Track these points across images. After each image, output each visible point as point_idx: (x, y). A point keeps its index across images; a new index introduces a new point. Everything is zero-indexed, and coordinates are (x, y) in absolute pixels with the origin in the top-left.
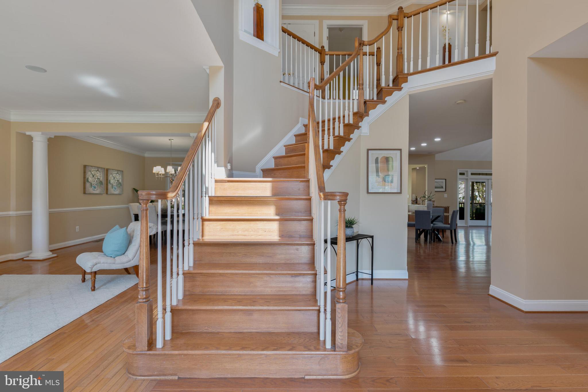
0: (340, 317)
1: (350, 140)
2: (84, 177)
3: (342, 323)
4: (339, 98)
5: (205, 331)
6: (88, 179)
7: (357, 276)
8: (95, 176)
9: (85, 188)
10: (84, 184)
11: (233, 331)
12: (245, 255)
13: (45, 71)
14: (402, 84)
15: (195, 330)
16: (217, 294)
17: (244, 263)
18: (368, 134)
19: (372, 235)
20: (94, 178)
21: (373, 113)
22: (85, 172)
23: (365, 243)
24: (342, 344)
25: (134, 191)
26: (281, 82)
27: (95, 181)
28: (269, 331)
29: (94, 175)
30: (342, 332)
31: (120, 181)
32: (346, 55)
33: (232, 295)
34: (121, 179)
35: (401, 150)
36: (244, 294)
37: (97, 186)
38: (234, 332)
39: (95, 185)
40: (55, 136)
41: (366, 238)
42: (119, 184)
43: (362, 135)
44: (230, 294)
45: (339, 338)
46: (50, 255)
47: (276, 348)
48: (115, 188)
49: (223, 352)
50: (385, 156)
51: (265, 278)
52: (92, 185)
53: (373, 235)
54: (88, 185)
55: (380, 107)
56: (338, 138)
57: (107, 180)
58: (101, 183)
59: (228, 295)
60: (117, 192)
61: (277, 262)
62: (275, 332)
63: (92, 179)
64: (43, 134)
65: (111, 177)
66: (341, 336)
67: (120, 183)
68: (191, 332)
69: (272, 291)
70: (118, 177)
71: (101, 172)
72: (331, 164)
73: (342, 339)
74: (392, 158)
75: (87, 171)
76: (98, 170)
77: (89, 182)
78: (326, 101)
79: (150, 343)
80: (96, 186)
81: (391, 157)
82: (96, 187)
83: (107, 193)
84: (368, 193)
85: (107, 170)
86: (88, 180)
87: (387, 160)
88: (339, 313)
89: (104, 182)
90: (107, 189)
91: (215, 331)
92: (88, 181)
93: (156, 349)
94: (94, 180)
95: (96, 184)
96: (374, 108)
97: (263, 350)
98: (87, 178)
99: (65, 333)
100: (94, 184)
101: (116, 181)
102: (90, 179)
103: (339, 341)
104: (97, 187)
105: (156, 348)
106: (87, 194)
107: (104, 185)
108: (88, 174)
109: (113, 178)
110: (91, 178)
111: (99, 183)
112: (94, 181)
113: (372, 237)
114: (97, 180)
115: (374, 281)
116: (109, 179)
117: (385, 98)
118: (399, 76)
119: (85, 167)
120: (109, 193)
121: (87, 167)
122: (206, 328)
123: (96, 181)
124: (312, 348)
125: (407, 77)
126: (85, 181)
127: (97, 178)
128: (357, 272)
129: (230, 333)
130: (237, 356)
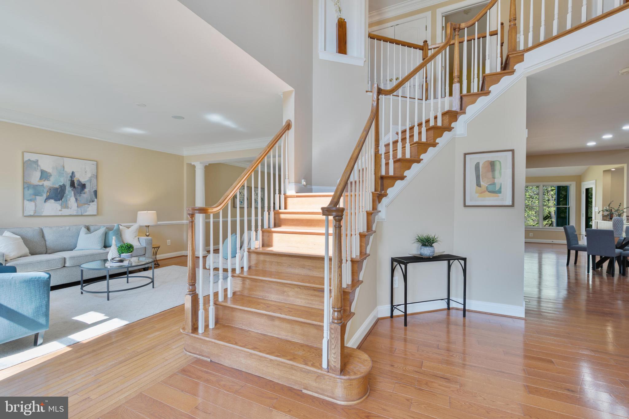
0: (333, 338)
1: (436, 145)
3: (335, 344)
4: (435, 97)
5: (240, 327)
7: (448, 304)
9: (234, 203)
11: (260, 332)
12: (290, 265)
13: (184, 118)
14: (515, 65)
15: (234, 325)
16: (259, 297)
17: (289, 273)
18: (465, 135)
19: (464, 257)
20: (241, 195)
21: (471, 110)
23: (456, 266)
24: (335, 366)
26: (367, 92)
28: (287, 339)
29: (241, 192)
30: (335, 354)
32: (471, 40)
33: (269, 300)
35: (513, 151)
36: (279, 301)
38: (260, 334)
39: (242, 200)
40: (209, 164)
41: (458, 259)
42: (261, 199)
43: (456, 137)
44: (269, 299)
45: (332, 360)
46: (206, 254)
47: (279, 354)
48: (257, 203)
49: (237, 347)
50: (489, 161)
51: (296, 289)
52: (240, 200)
53: (466, 257)
54: (236, 200)
55: (482, 101)
56: (416, 144)
59: (266, 299)
61: (317, 275)
62: (291, 341)
63: (239, 195)
64: (201, 163)
66: (335, 358)
68: (230, 326)
69: (301, 302)
72: (405, 174)
73: (336, 362)
74: (500, 162)
76: (244, 189)
78: (432, 101)
79: (195, 328)
81: (498, 161)
82: (243, 202)
84: (465, 206)
87: (492, 165)
88: (332, 333)
89: (249, 198)
91: (247, 329)
93: (198, 334)
96: (474, 102)
97: (268, 354)
99: (174, 311)
103: (332, 363)
105: (198, 332)
106: (236, 208)
107: (249, 201)
109: (256, 194)
112: (241, 197)
113: (465, 259)
115: (466, 312)
117: (490, 87)
118: (510, 56)
122: (241, 325)
123: (243, 197)
124: (310, 363)
125: (523, 55)
127: (243, 195)
128: (449, 299)
129: (258, 333)
130: (249, 354)
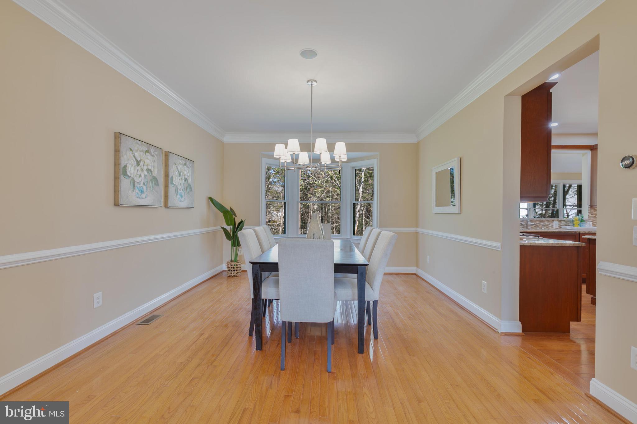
2: (117, 163)
6: (126, 169)
8: (141, 163)
9: (117, 191)
10: (117, 179)
20: (139, 168)
22: (117, 151)
25: (210, 202)
27: (143, 176)
29: (140, 161)
31: (190, 181)
34: (190, 177)
37: (147, 188)
39: (141, 185)
42: (187, 187)
48: (180, 195)
52: (136, 184)
54: (125, 183)
57: (167, 176)
58: (155, 180)
60: (184, 204)
63: (135, 169)
65: (173, 172)
67: (189, 185)
70: (187, 172)
71: (155, 156)
75: (123, 149)
76: (147, 151)
77: (129, 177)
80: (144, 187)
82: (145, 189)
83: (166, 206)
85: (167, 155)
86: (126, 171)
89: (161, 180)
90: (166, 197)
92: (125, 173)
94: (139, 173)
95: (144, 184)
98: (122, 165)
100: (139, 183)
101: (183, 181)
102: (131, 170)
104: (147, 191)
106: (123, 206)
107: (160, 188)
108: (125, 156)
109: (177, 173)
110: (132, 168)
111: (151, 180)
112: (140, 176)
114: (146, 173)
116: (171, 174)
119: (118, 136)
120: (170, 205)
121: (123, 137)
123: (145, 176)
126: (119, 173)
127: (145, 168)
